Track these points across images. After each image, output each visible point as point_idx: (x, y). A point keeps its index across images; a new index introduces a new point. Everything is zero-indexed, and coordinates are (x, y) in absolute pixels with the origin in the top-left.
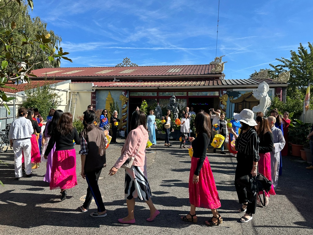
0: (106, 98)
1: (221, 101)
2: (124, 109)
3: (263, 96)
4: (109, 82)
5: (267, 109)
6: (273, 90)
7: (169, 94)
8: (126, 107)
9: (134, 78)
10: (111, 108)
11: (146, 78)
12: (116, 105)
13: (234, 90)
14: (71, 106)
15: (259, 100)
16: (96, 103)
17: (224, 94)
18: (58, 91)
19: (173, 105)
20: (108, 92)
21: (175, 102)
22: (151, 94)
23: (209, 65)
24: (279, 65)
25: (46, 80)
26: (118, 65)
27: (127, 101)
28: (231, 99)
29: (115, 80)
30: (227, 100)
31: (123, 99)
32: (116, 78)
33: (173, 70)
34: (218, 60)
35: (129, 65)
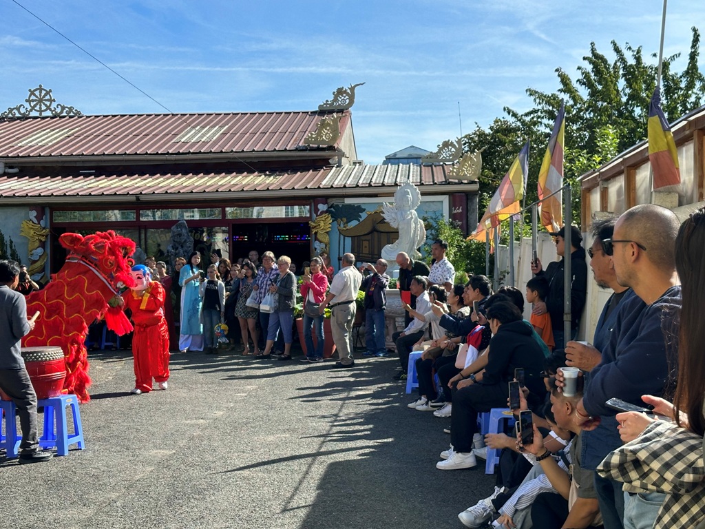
1: (314, 231)
2: (35, 262)
3: (403, 218)
6: (446, 199)
7: (172, 216)
9: (65, 162)
13: (348, 201)
15: (397, 229)
17: (323, 212)
23: (316, 112)
26: (10, 112)
27: (43, 239)
28: (342, 226)
29: (3, 170)
30: (330, 229)
31: (32, 232)
32: (6, 163)
33: (195, 134)
34: (345, 97)
35: (50, 110)
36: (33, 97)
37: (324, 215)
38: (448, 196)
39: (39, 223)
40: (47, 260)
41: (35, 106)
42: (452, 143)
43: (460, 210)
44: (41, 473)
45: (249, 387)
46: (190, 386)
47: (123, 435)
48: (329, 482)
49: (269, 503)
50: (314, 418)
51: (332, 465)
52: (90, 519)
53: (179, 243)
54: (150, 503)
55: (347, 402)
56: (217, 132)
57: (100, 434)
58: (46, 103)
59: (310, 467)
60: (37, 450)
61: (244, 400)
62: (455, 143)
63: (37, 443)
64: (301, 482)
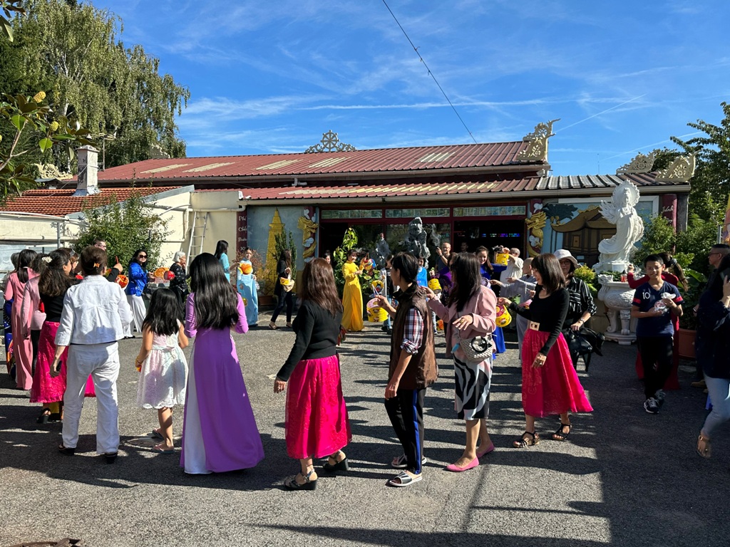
0: (270, 225)
1: (529, 227)
2: (308, 248)
3: (623, 214)
4: (283, 187)
5: (634, 244)
6: (656, 199)
7: (410, 214)
8: (311, 244)
9: (338, 177)
10: (276, 246)
11: (365, 176)
12: (288, 240)
13: (561, 201)
14: (194, 243)
16: (248, 236)
17: (538, 211)
18: (163, 211)
19: (417, 240)
20: (274, 212)
21: (421, 232)
22: (368, 214)
23: (521, 142)
24: (696, 138)
25: (135, 186)
26: (311, 149)
27: (313, 231)
28: (555, 223)
29: (296, 183)
30: (544, 226)
31: (306, 226)
32: (298, 179)
33: (431, 158)
34: (544, 130)
35: (336, 147)
36: (325, 139)
37: (539, 213)
38: (658, 196)
39: (311, 219)
40: (316, 247)
41: (327, 144)
43: (672, 209)
56: (447, 156)
58: (333, 142)
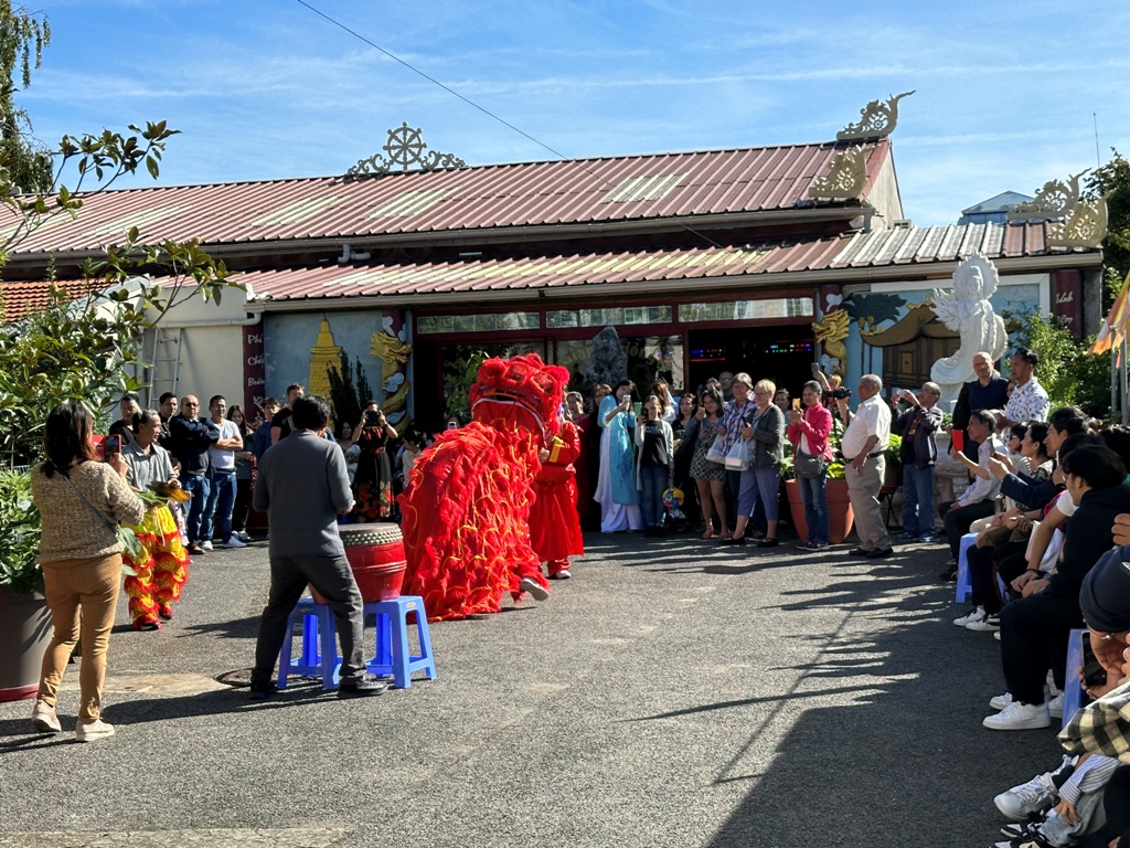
0: (312, 350)
1: (820, 338)
2: (391, 395)
3: (968, 312)
6: (1044, 280)
7: (595, 319)
11: (496, 237)
12: (355, 378)
13: (876, 288)
15: (958, 332)
16: (267, 375)
17: (834, 308)
20: (319, 323)
22: (511, 322)
23: (832, 145)
26: (362, 166)
28: (867, 329)
29: (346, 257)
30: (847, 335)
31: (387, 349)
32: (352, 246)
33: (637, 188)
34: (881, 116)
35: (420, 160)
36: (394, 143)
37: (836, 312)
38: (1048, 275)
39: (397, 336)
40: (408, 392)
41: (397, 155)
42: (1061, 185)
43: (1070, 298)
44: (367, 713)
45: (702, 589)
46: (611, 586)
47: (496, 658)
48: (798, 741)
49: (697, 770)
50: (795, 640)
51: (808, 713)
52: (425, 783)
53: (605, 362)
54: (516, 763)
55: (855, 613)
56: (670, 183)
57: (462, 657)
58: (414, 150)
59: (772, 716)
60: (364, 678)
61: (689, 609)
62: (1066, 185)
63: (364, 668)
64: (753, 738)
